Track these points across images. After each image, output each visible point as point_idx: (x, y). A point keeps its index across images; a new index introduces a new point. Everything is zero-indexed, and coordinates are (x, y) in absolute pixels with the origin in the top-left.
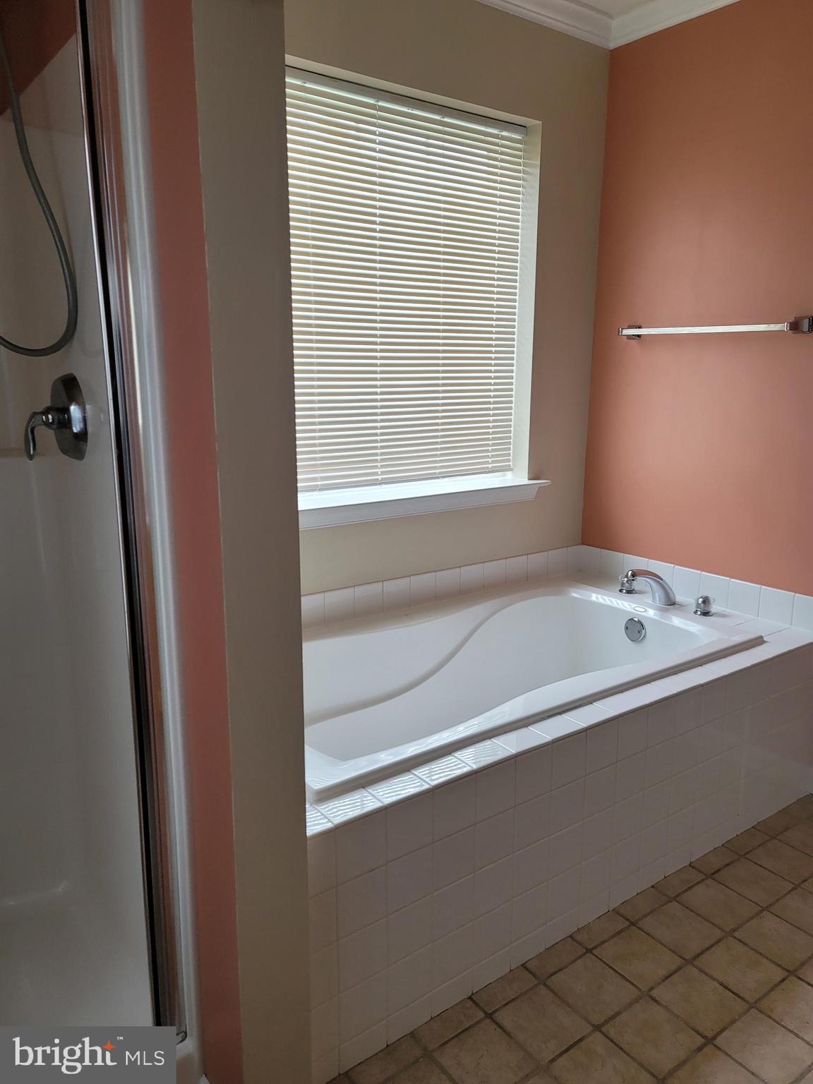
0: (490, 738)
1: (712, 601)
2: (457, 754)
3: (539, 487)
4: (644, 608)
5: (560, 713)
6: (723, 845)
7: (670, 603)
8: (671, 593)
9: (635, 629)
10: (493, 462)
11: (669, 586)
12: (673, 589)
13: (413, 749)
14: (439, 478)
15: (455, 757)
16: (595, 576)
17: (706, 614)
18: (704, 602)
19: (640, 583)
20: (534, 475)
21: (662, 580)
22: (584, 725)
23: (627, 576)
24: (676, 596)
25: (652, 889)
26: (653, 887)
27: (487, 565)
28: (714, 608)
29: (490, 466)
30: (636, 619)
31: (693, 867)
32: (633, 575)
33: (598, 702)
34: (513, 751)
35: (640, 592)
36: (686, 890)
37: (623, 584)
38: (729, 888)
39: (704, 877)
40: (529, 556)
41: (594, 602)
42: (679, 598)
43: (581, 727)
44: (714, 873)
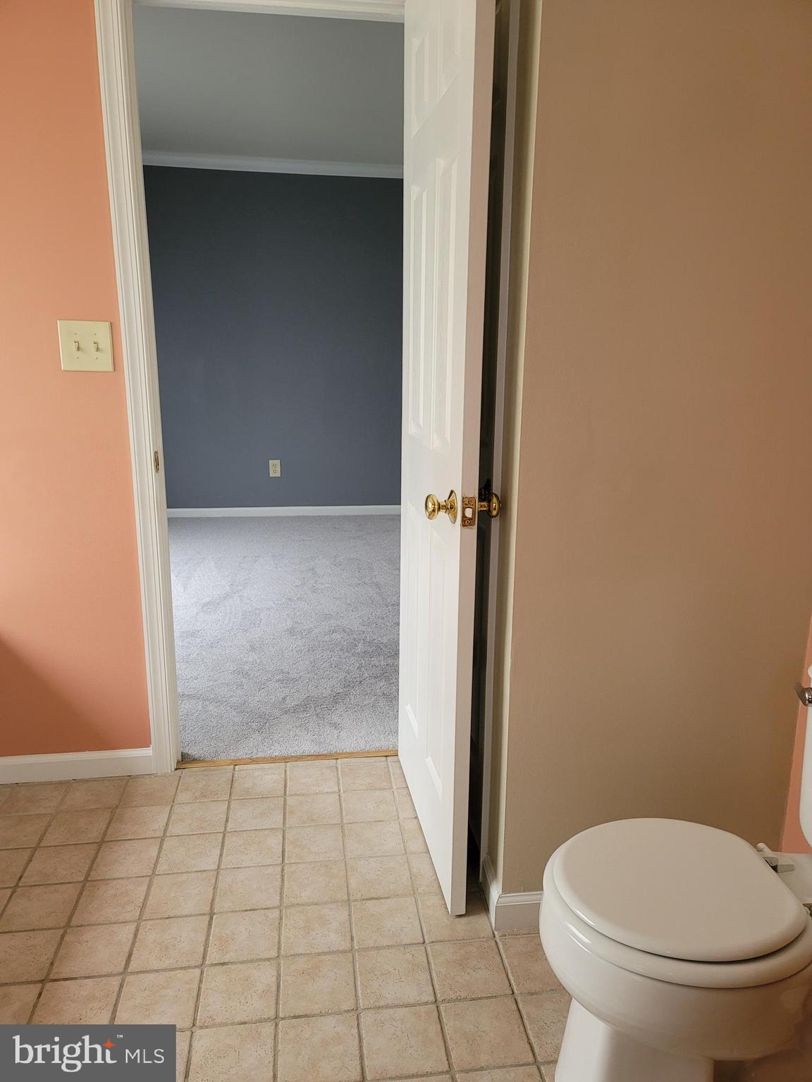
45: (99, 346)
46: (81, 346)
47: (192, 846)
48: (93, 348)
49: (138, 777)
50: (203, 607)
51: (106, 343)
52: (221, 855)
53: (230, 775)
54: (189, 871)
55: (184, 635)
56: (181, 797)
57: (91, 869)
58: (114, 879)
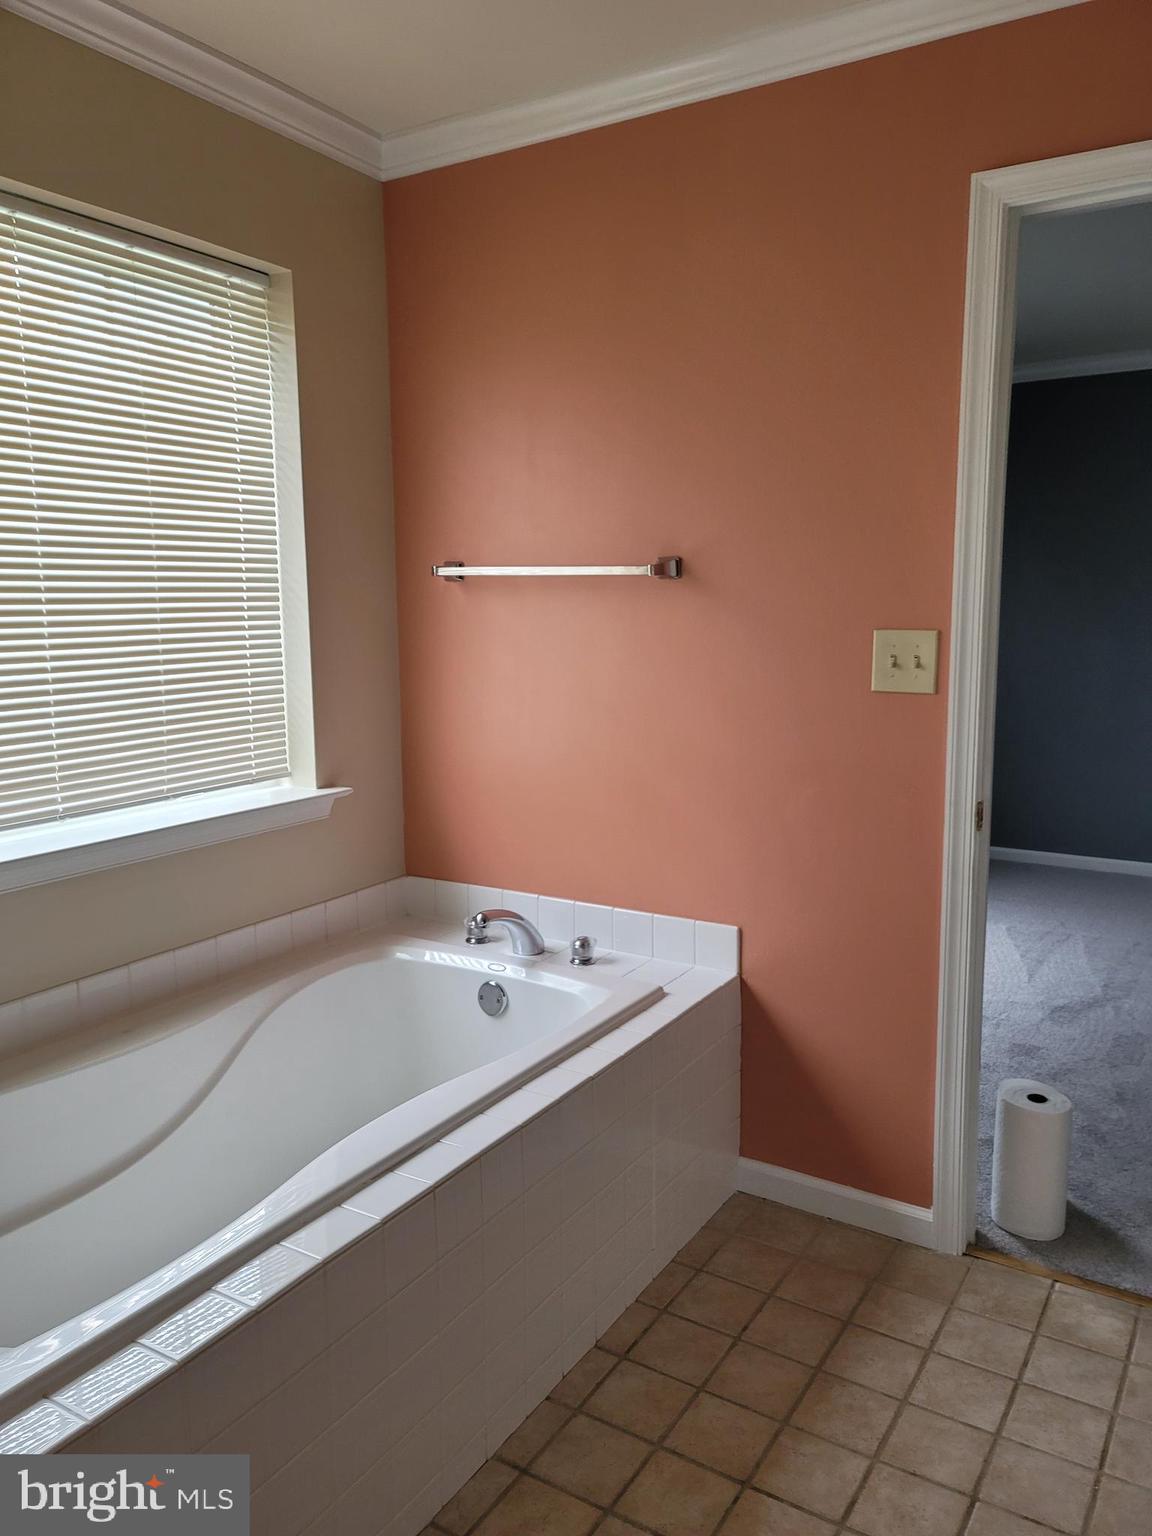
0: (277, 1241)
1: (592, 942)
2: (220, 1287)
3: (336, 799)
4: (500, 963)
5: (391, 1169)
6: (637, 1301)
7: (538, 951)
8: (537, 937)
9: (493, 997)
10: (258, 765)
11: (533, 927)
12: (540, 931)
13: (137, 1298)
14: (167, 798)
15: (219, 1293)
16: (428, 922)
17: (586, 962)
18: (583, 946)
19: (494, 928)
20: (323, 784)
21: (522, 919)
22: (430, 1182)
23: (475, 919)
24: (545, 939)
25: (546, 1402)
26: (548, 1398)
27: (260, 926)
28: (597, 952)
29: (253, 772)
30: (493, 983)
31: (599, 1348)
32: (484, 920)
33: (447, 1137)
34: (319, 1257)
35: (496, 939)
36: (594, 1390)
37: (470, 931)
38: (649, 1368)
39: (616, 1360)
40: (328, 904)
41: (428, 964)
42: (549, 942)
43: (427, 1186)
44: (629, 1350)
45: (922, 661)
46: (898, 662)
47: (966, 1382)
48: (912, 663)
49: (909, 1246)
50: (1053, 1011)
51: (929, 658)
52: (1005, 1415)
53: (1043, 1294)
54: (955, 1418)
55: (1016, 1050)
56: (966, 1301)
57: (827, 1355)
58: (856, 1384)
